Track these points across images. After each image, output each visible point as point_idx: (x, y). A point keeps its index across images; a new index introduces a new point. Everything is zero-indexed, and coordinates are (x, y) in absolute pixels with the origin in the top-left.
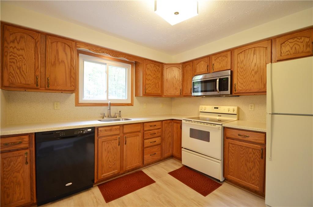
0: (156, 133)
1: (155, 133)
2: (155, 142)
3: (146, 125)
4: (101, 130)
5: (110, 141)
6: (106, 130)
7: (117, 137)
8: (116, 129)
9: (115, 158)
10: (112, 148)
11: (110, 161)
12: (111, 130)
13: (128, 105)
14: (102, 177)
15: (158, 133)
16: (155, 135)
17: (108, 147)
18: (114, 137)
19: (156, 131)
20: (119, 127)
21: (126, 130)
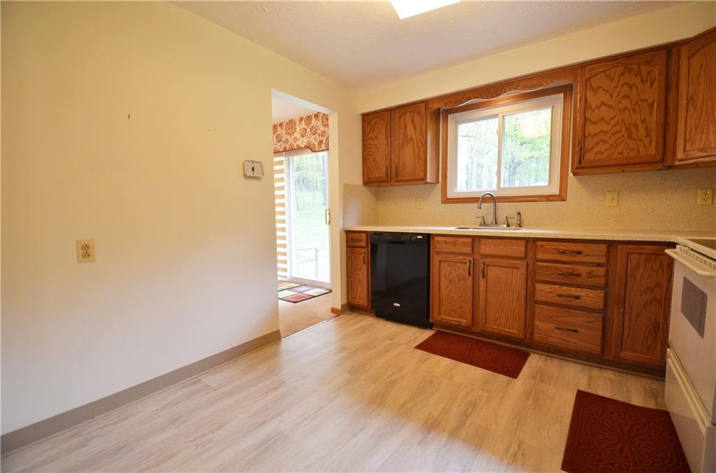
0: (584, 275)
1: (579, 275)
2: (578, 298)
3: (542, 246)
4: (438, 241)
5: (454, 264)
6: (446, 243)
7: (465, 259)
8: (464, 243)
9: (462, 295)
10: (458, 276)
11: (452, 298)
12: (455, 243)
13: (549, 198)
14: (440, 319)
15: (590, 275)
16: (578, 280)
17: (451, 272)
18: (461, 258)
19: (583, 270)
20: (470, 240)
21: (486, 248)
